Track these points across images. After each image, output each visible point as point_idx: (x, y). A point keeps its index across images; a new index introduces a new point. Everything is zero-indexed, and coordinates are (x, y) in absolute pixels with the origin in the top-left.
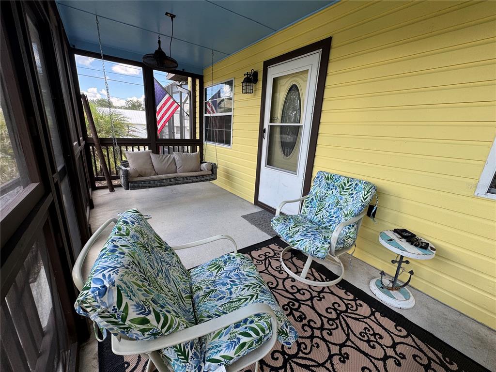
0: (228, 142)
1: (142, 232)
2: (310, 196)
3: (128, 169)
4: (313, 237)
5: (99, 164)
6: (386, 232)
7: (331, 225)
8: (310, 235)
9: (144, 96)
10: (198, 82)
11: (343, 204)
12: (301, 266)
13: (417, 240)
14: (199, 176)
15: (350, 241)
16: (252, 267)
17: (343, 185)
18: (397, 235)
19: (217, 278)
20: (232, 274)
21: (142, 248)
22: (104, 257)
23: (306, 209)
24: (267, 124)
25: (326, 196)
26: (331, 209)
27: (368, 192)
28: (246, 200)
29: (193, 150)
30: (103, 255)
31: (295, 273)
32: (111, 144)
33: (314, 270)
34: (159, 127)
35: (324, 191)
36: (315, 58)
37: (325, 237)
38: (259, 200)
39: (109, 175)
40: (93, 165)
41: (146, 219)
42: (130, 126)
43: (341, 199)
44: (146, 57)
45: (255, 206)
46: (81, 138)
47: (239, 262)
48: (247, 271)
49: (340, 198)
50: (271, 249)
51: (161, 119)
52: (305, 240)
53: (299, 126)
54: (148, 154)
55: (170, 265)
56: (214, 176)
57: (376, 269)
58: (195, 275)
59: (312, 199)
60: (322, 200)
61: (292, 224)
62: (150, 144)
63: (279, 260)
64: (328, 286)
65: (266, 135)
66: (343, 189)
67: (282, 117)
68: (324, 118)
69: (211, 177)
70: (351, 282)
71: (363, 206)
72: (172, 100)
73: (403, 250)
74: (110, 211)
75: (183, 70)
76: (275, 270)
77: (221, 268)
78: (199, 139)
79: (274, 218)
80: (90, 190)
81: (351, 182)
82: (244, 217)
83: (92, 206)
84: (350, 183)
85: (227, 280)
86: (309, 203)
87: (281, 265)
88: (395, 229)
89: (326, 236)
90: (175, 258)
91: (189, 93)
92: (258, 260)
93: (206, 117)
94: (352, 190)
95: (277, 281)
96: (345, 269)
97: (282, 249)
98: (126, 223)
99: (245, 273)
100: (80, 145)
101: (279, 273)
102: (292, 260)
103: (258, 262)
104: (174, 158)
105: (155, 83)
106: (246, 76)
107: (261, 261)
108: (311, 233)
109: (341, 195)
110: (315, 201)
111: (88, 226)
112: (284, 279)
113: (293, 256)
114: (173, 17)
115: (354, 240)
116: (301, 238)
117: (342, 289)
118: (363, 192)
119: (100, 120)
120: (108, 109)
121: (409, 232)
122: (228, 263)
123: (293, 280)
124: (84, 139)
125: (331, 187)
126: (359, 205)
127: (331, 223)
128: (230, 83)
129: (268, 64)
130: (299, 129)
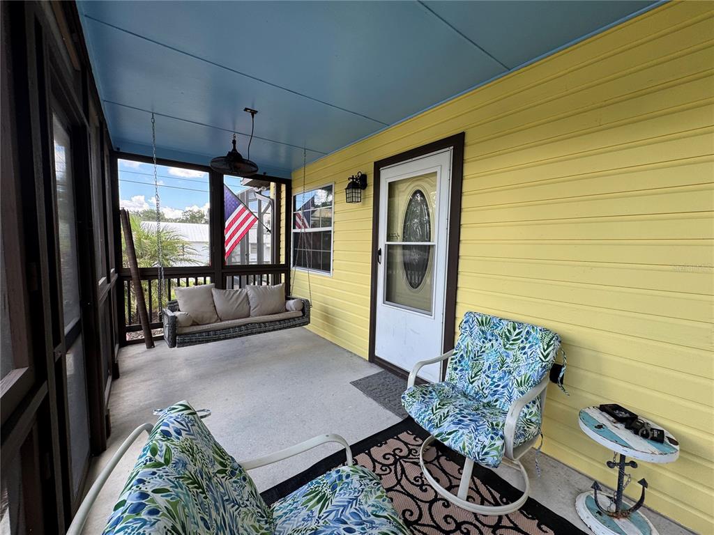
0: (326, 267)
1: (193, 450)
2: (457, 352)
3: (177, 314)
4: (473, 425)
5: (134, 303)
6: (587, 410)
7: (496, 401)
8: (468, 422)
9: (208, 205)
10: (283, 187)
11: (511, 365)
12: (457, 475)
13: (643, 425)
14: (284, 320)
15: (533, 429)
16: (379, 493)
17: (507, 333)
18: (607, 416)
19: (321, 522)
20: (347, 513)
21: (190, 486)
22: (118, 527)
23: (453, 372)
24: (383, 243)
25: (483, 352)
26: (494, 372)
27: (549, 346)
28: (355, 355)
29: (277, 281)
30: (117, 522)
31: (446, 489)
32: (156, 277)
33: (478, 481)
34: (227, 249)
35: (479, 343)
36: (445, 157)
37: (492, 424)
38: (376, 354)
39: (148, 322)
40: (126, 304)
41: (202, 417)
42: (186, 247)
43: (507, 356)
44: (214, 161)
45: (370, 364)
46: (112, 270)
47: (357, 485)
48: (373, 506)
49: (504, 355)
50: (403, 442)
51: (231, 237)
52: (461, 431)
53: (429, 246)
54: (209, 291)
55: (240, 506)
56: (306, 320)
57: (580, 473)
58: (281, 516)
59: (462, 355)
60: (476, 358)
61: (436, 402)
62: (214, 273)
63: (417, 464)
64: (507, 513)
65: (383, 258)
66: (508, 339)
67: (404, 232)
68: (465, 234)
69: (302, 321)
70: (544, 503)
71: (544, 367)
72: (247, 212)
73: (626, 446)
74: (143, 381)
75: (265, 173)
76: (412, 483)
77: (326, 500)
78: (284, 263)
79: (406, 392)
80: (117, 346)
81: (519, 329)
82: (355, 384)
83: (116, 375)
84: (517, 331)
85: (338, 528)
86: (458, 364)
87: (422, 474)
88: (601, 406)
89: (494, 423)
90: (248, 489)
91: (272, 203)
92: (384, 465)
93: (295, 233)
94: (522, 342)
95: (419, 506)
96: (529, 477)
97: (420, 441)
98: (166, 434)
99: (370, 510)
100: (109, 280)
101: (421, 489)
102: (439, 463)
103: (384, 468)
104: (247, 294)
105: (226, 191)
106: (351, 180)
107: (388, 466)
108: (469, 418)
109: (507, 349)
110: (467, 359)
111: (105, 414)
112: (431, 503)
113: (440, 454)
114: (253, 113)
115: (539, 425)
116: (453, 428)
117: (534, 519)
118: (541, 345)
119: (145, 241)
120: (156, 223)
121: (626, 411)
122: (338, 489)
123: (447, 504)
124: (116, 271)
125: (489, 337)
126: (538, 367)
127: (496, 397)
128: (329, 189)
129: (379, 165)
130: (429, 249)
